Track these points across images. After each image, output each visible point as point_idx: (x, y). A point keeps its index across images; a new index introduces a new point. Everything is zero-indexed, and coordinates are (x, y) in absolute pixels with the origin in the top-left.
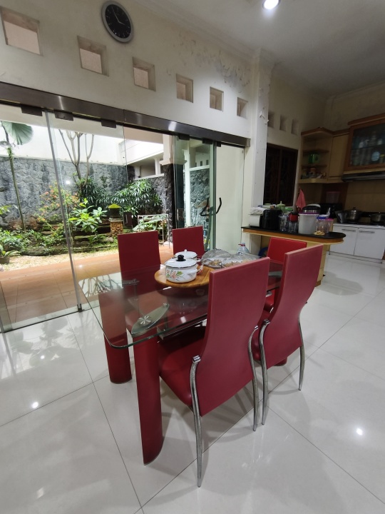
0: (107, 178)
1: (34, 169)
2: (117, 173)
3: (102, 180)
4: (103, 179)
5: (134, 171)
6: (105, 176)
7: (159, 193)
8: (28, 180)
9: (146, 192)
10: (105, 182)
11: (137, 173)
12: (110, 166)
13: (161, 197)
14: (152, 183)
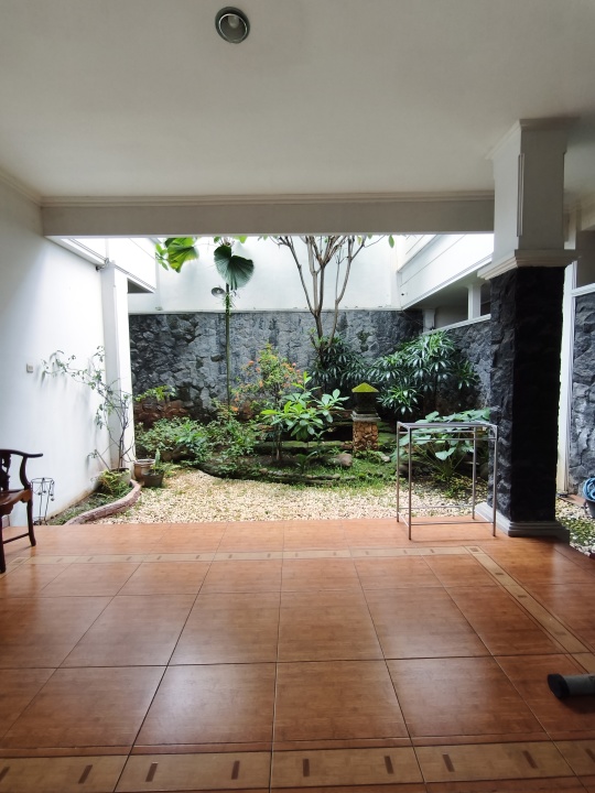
0: (368, 334)
1: (260, 327)
2: (388, 326)
3: (360, 338)
4: (363, 337)
5: (422, 318)
6: (366, 331)
7: (473, 359)
8: (250, 344)
9: (442, 358)
10: (364, 341)
11: (428, 322)
12: (377, 313)
13: (478, 368)
14: (458, 340)
